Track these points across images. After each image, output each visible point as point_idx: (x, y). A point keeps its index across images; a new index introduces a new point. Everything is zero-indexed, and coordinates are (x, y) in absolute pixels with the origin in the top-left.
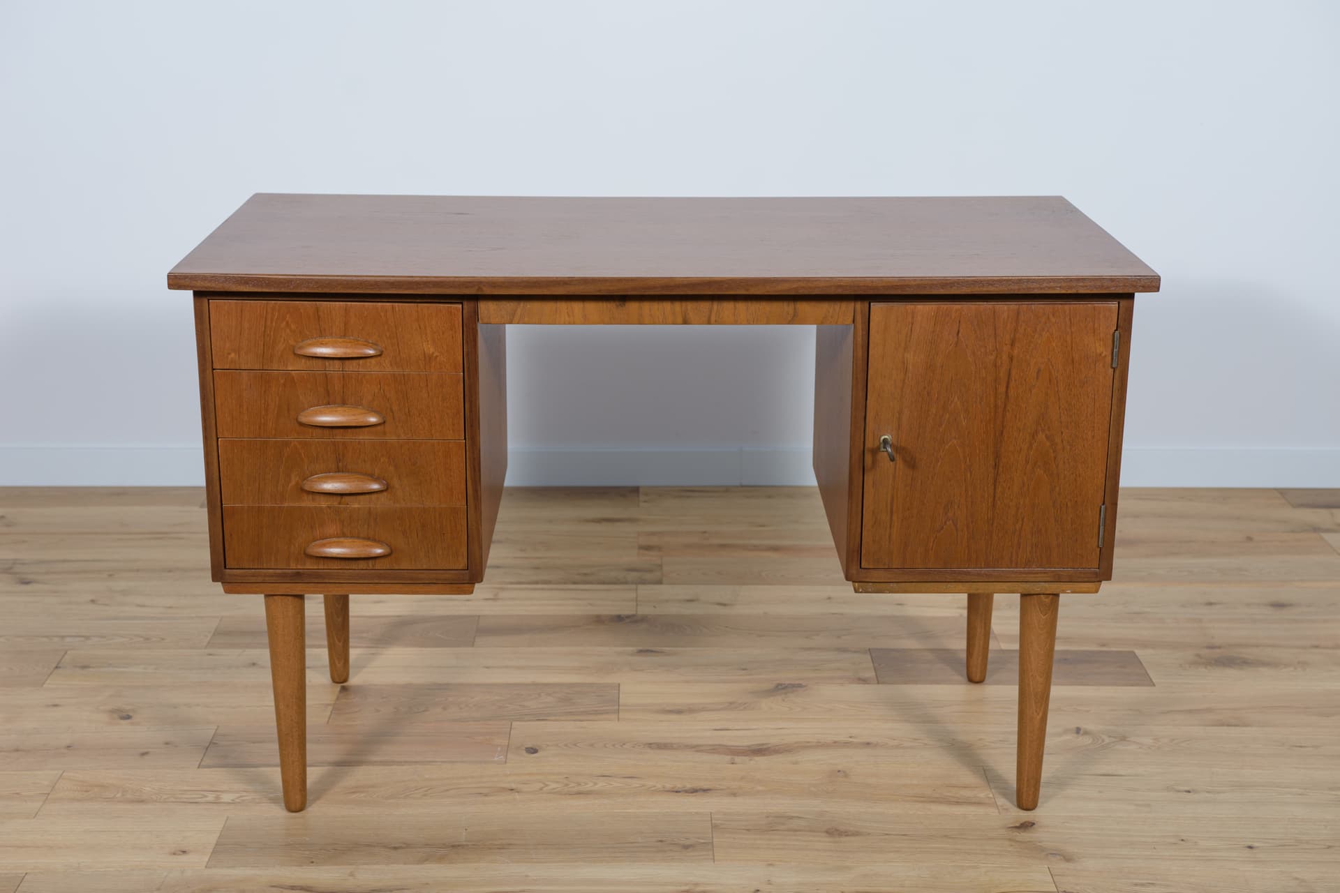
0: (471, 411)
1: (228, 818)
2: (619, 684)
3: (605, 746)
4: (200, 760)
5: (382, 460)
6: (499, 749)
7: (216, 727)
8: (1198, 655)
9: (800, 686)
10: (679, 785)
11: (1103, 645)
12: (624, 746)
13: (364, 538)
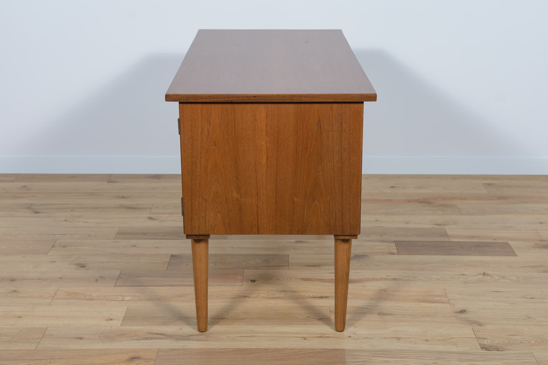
1: (128, 306)
2: (288, 255)
3: (284, 280)
4: (115, 284)
6: (239, 280)
7: (120, 271)
8: (536, 244)
9: (365, 256)
10: (315, 295)
11: (495, 240)
12: (292, 279)
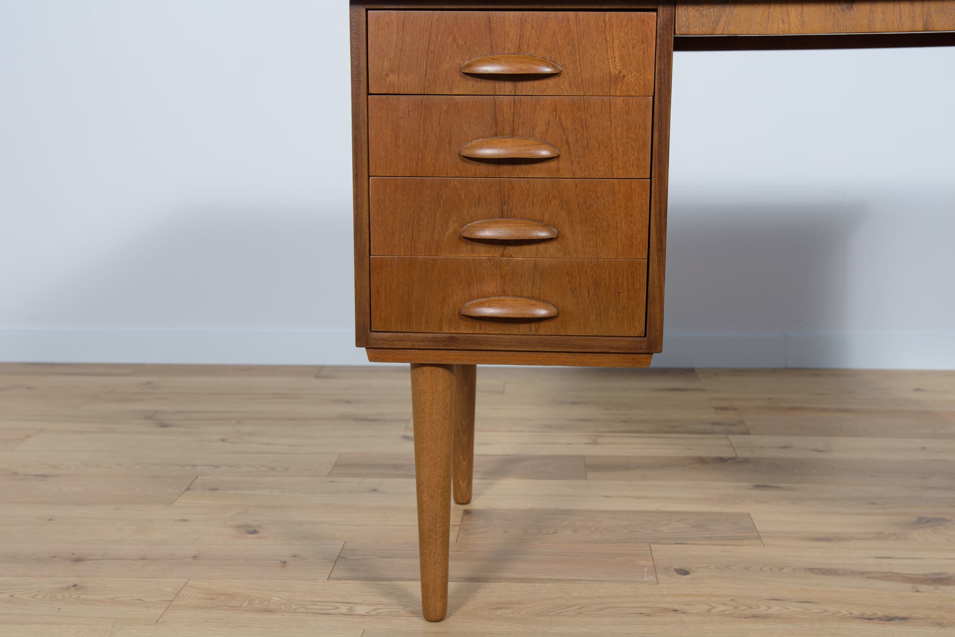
0: (660, 143)
1: (364, 630)
3: (761, 569)
4: (329, 572)
5: (553, 203)
6: (645, 569)
7: (343, 543)
12: (783, 571)
13: (528, 298)
